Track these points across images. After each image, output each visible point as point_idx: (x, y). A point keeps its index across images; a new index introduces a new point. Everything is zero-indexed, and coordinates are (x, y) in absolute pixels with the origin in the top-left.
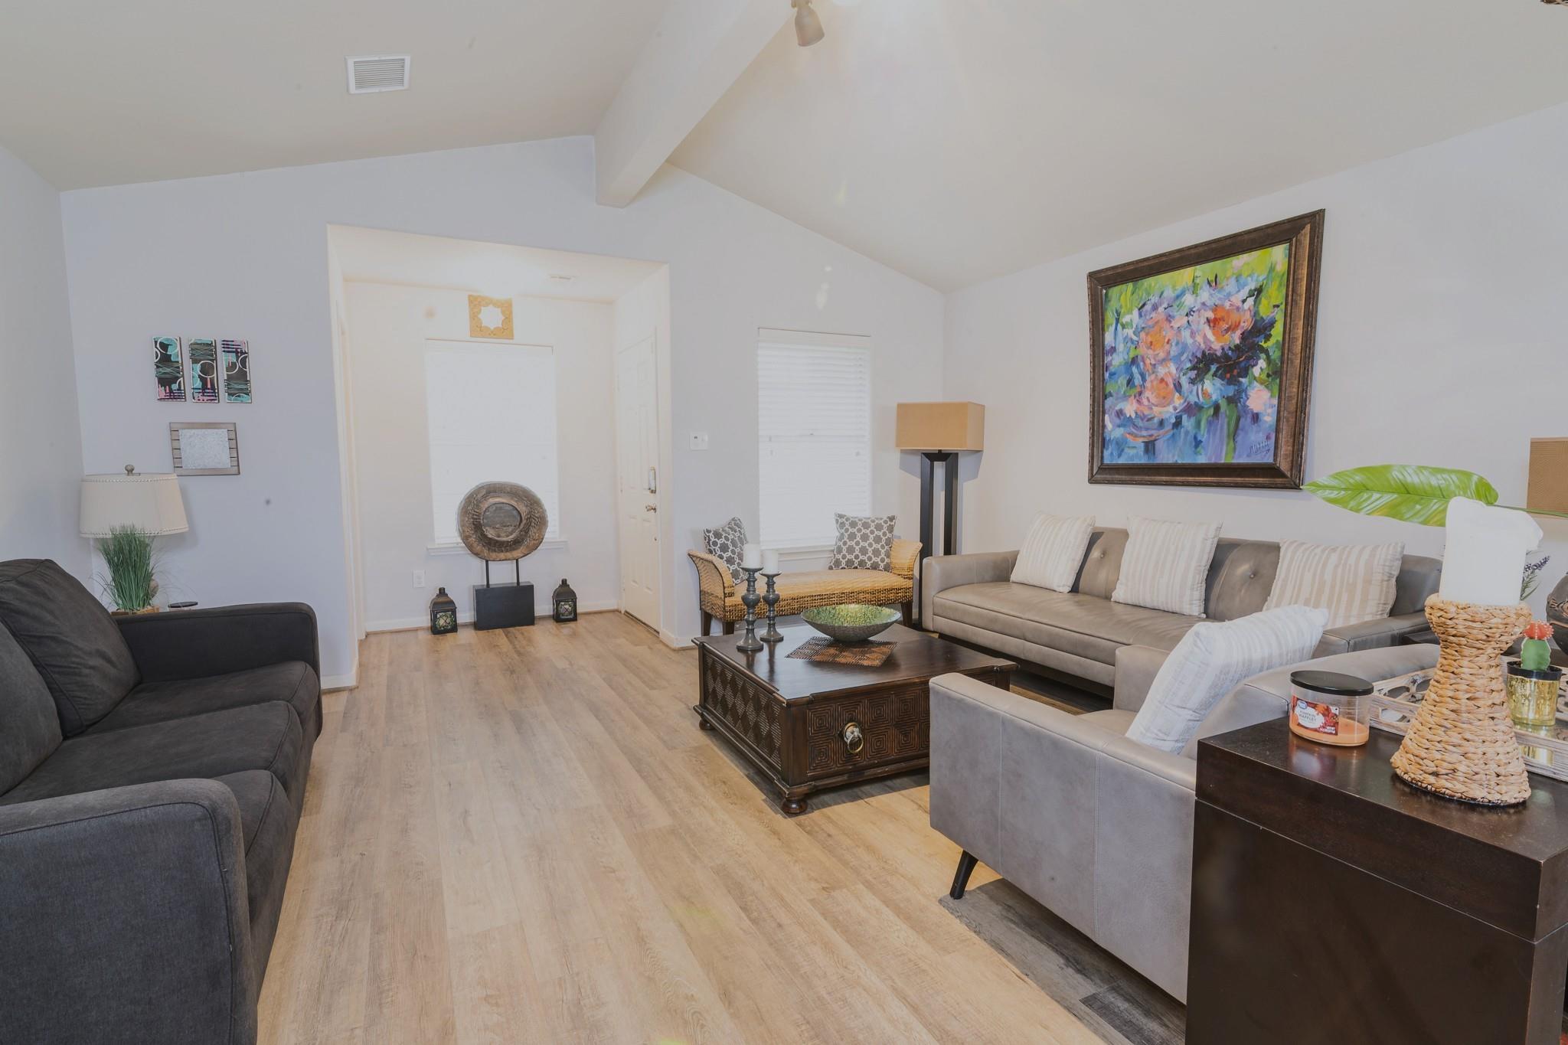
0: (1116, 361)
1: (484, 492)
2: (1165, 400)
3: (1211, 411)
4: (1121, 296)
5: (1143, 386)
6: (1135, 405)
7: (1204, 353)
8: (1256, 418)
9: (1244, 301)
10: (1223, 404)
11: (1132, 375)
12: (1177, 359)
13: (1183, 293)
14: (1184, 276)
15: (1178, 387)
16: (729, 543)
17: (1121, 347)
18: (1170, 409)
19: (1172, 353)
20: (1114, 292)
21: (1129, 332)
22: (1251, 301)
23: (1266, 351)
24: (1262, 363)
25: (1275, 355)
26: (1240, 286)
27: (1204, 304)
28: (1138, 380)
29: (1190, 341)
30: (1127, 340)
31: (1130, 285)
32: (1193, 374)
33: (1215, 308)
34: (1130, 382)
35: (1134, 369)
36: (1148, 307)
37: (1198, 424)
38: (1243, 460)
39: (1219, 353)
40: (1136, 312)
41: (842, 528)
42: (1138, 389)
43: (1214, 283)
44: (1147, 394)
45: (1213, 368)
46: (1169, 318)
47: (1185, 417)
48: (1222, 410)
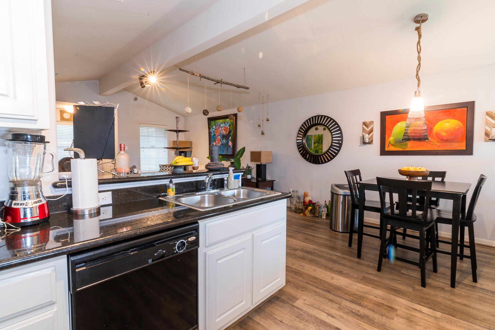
0: (212, 135)
1: (65, 160)
2: (219, 143)
3: (225, 145)
4: (213, 123)
5: (216, 140)
6: (215, 143)
7: (223, 135)
8: (230, 146)
9: (228, 127)
10: (226, 144)
11: (214, 137)
12: (220, 136)
13: (220, 124)
14: (221, 121)
15: (220, 141)
16: (133, 171)
17: (213, 132)
18: (220, 144)
19: (220, 134)
20: (212, 122)
21: (214, 130)
22: (229, 127)
23: (231, 135)
24: (230, 137)
25: (232, 136)
26: (228, 124)
27: (223, 126)
28: (215, 139)
29: (222, 132)
30: (213, 131)
31: (214, 121)
32: (222, 138)
33: (225, 127)
34: (214, 139)
35: (215, 137)
36: (216, 126)
37: (223, 147)
38: (228, 154)
39: (225, 135)
40: (214, 126)
41: (160, 168)
42: (215, 140)
43: (225, 123)
44: (217, 141)
45: (225, 137)
46: (219, 128)
47: (221, 146)
48: (226, 145)
